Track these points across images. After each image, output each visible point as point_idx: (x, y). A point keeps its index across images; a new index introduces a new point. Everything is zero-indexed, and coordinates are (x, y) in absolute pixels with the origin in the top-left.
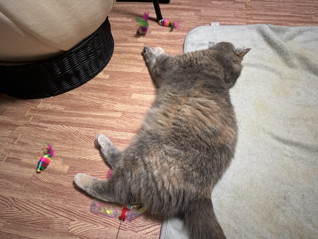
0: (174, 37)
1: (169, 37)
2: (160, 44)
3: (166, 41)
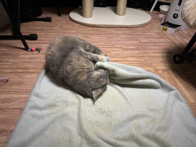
2: (23, 62)
3: (27, 60)
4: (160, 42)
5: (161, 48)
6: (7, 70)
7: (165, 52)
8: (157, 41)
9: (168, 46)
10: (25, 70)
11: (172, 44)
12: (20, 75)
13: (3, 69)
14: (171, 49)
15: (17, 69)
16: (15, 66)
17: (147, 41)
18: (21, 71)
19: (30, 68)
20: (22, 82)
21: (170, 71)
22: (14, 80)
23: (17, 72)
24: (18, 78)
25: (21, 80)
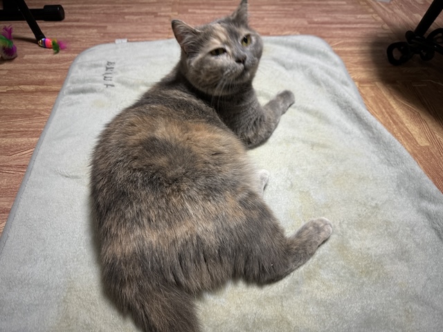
0: (57, 61)
1: (50, 61)
2: (34, 69)
3: (44, 65)
4: (358, 21)
5: (359, 33)
7: (367, 43)
8: (350, 18)
9: (375, 30)
10: (41, 87)
11: (386, 26)
12: (30, 97)
14: (382, 36)
15: (20, 84)
16: (16, 79)
17: (326, 19)
18: (32, 88)
19: (52, 82)
20: (36, 111)
21: (377, 83)
22: (16, 108)
23: (22, 91)
24: (24, 104)
25: (33, 107)
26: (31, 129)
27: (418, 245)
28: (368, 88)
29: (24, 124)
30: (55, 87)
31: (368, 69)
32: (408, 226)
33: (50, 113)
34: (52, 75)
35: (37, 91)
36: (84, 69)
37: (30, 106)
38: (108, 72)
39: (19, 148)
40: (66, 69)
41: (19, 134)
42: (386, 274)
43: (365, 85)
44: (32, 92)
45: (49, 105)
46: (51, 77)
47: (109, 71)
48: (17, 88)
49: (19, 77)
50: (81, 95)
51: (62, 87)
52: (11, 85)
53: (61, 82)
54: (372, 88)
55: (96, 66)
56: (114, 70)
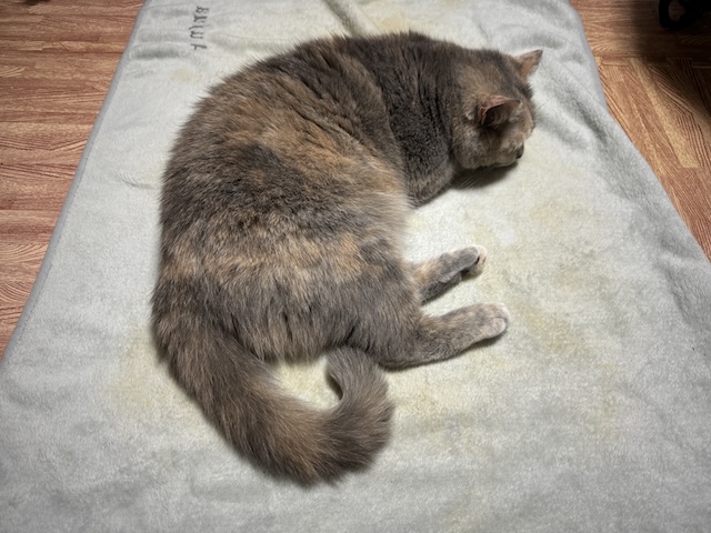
0: (119, 2)
1: (108, 2)
2: (83, 15)
6: (28, 43)
10: (95, 45)
12: (79, 59)
13: (14, 38)
15: (62, 39)
16: (56, 31)
18: (80, 46)
19: (111, 37)
20: (87, 83)
21: (632, 60)
22: (57, 77)
23: (66, 51)
24: (69, 72)
25: (83, 77)
26: (80, 112)
27: (643, 314)
28: (616, 68)
29: (70, 102)
30: (116, 47)
31: (621, 35)
32: (634, 288)
33: (108, 87)
34: (111, 26)
35: (87, 51)
36: (161, 17)
37: (78, 75)
38: (196, 24)
39: (63, 140)
40: (132, 17)
41: (62, 118)
42: (588, 351)
43: (611, 63)
44: (80, 53)
45: (107, 75)
46: (109, 30)
47: (199, 23)
48: (58, 45)
49: (60, 28)
50: (156, 61)
51: (127, 46)
52: (49, 40)
53: (125, 38)
54: (622, 69)
55: (178, 13)
56: (208, 21)
